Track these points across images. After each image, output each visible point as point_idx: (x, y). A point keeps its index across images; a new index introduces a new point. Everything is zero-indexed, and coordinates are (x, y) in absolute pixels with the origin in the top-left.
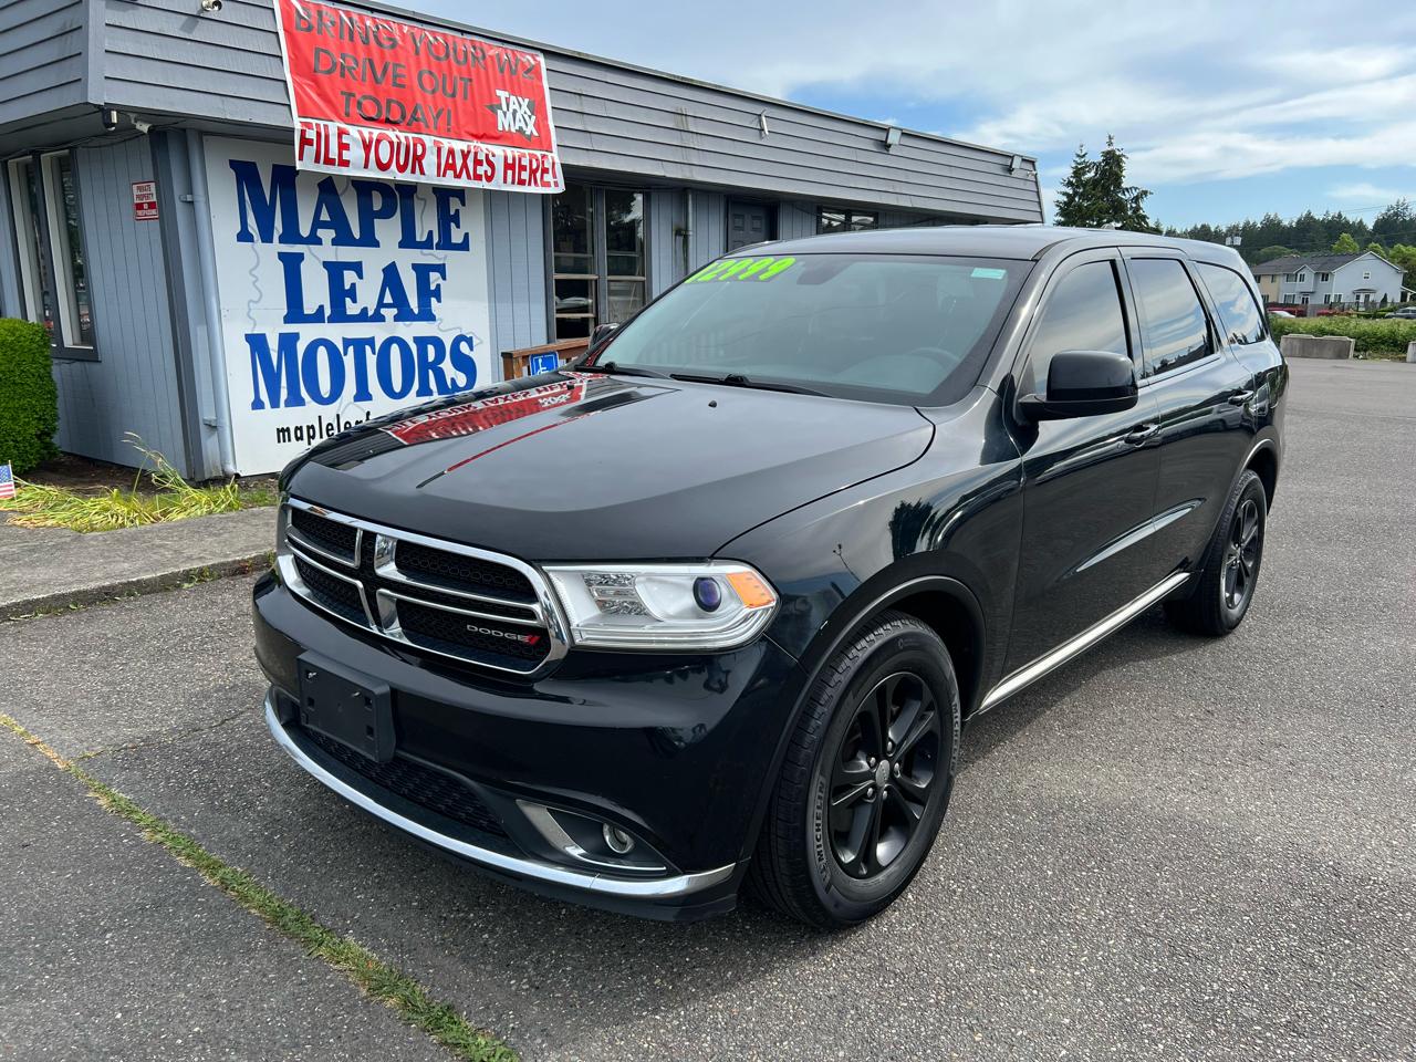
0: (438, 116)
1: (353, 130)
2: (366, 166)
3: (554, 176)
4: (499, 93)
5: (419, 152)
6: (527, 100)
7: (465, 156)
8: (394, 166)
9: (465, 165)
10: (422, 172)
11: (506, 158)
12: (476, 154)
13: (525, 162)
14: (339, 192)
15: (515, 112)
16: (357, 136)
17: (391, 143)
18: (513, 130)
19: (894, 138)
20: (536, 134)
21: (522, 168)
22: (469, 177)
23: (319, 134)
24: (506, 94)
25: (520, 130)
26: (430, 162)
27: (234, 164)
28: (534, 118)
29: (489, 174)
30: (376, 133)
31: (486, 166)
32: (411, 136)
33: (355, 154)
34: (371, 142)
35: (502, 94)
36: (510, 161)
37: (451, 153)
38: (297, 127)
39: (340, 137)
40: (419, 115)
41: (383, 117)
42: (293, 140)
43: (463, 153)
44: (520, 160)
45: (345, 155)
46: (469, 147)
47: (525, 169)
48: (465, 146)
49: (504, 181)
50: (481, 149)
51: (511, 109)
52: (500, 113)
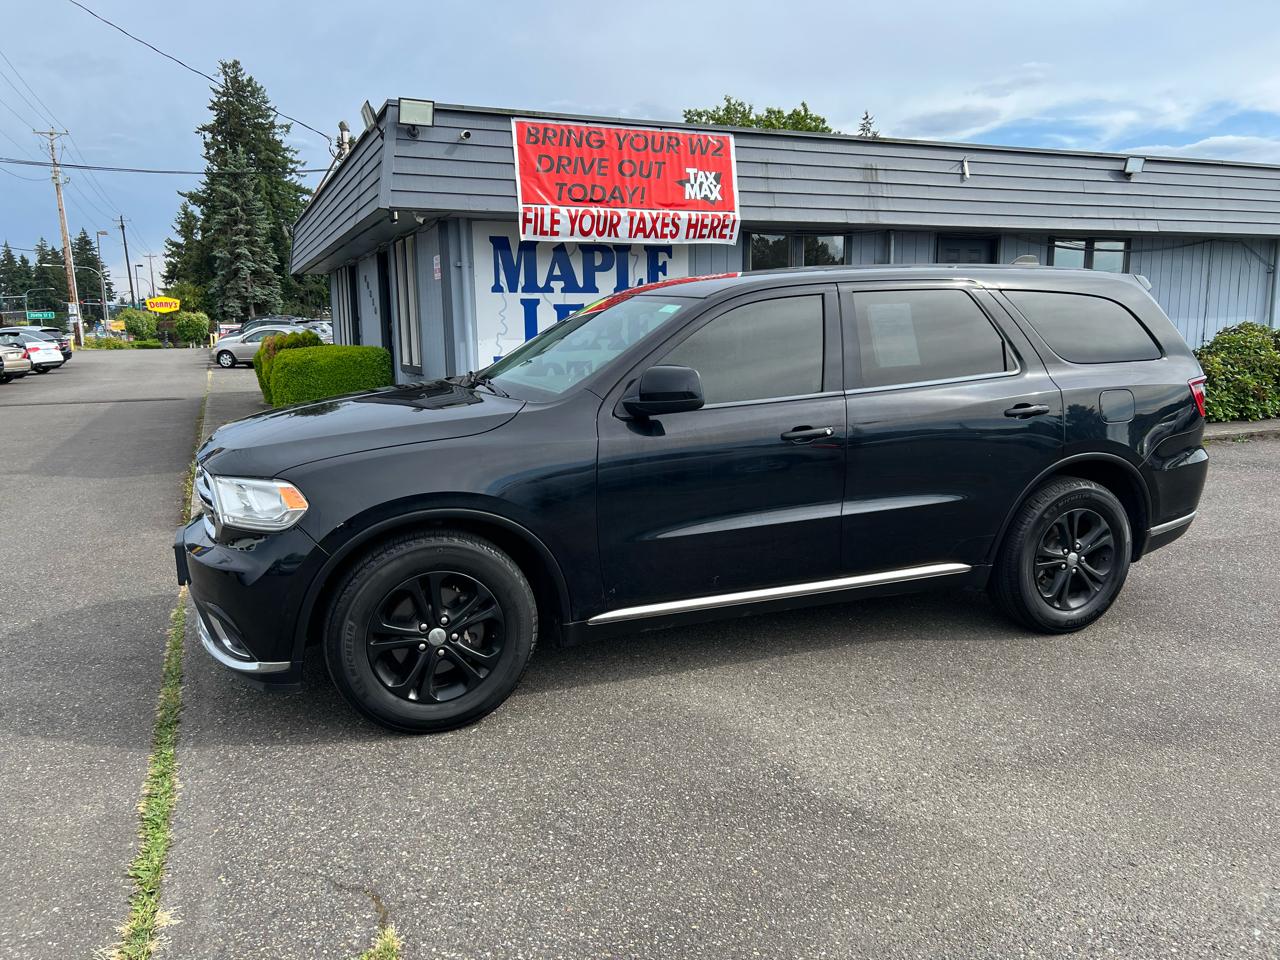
0: (634, 193)
1: (563, 210)
2: (572, 234)
3: (732, 230)
4: (688, 170)
5: (615, 221)
6: (714, 174)
7: (654, 221)
8: (594, 233)
9: (654, 228)
10: (616, 235)
11: (690, 220)
12: (664, 219)
13: (708, 221)
14: (569, 254)
15: (702, 183)
16: (567, 214)
17: (593, 217)
18: (699, 198)
19: (1133, 166)
20: (720, 198)
21: (704, 226)
22: (657, 237)
23: (536, 215)
24: (695, 170)
25: (706, 197)
26: (623, 229)
27: (492, 239)
28: (719, 186)
29: (674, 232)
30: (581, 210)
31: (671, 227)
32: (609, 210)
33: (564, 226)
34: (576, 217)
35: (691, 171)
36: (693, 222)
37: (642, 219)
38: (521, 211)
39: (552, 215)
40: (617, 194)
41: (588, 198)
42: (517, 221)
43: (652, 218)
44: (703, 220)
45: (556, 228)
46: (658, 214)
47: (706, 227)
48: (654, 213)
49: (687, 237)
50: (668, 215)
51: (698, 182)
52: (688, 185)
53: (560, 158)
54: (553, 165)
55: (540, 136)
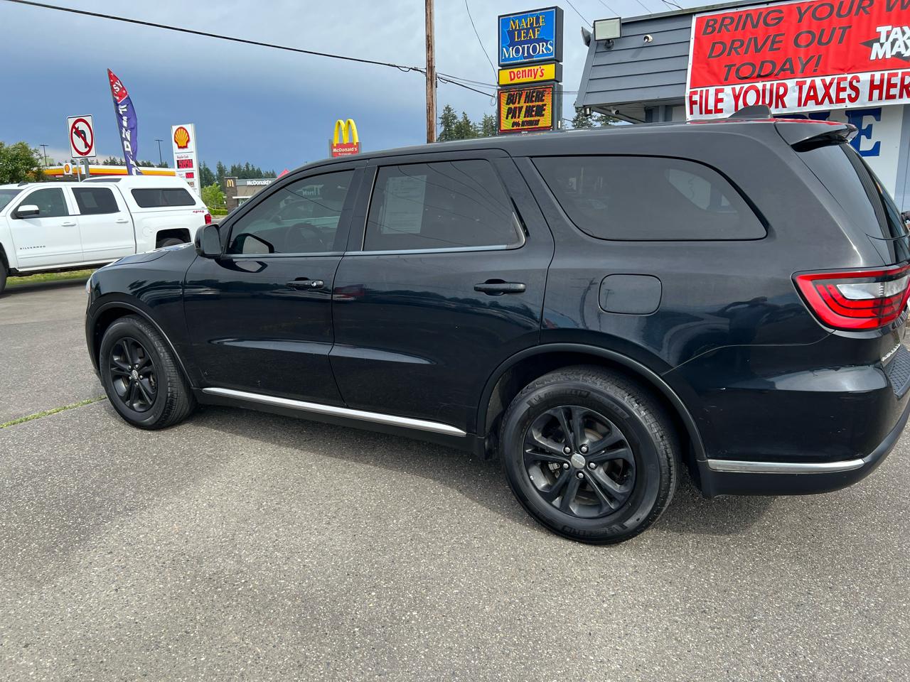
0: (807, 62)
1: (728, 89)
2: (737, 110)
4: (879, 29)
5: (782, 91)
7: (827, 88)
9: (827, 94)
10: (784, 106)
11: (872, 81)
12: (838, 84)
13: (896, 80)
15: (895, 40)
16: (731, 92)
17: (757, 92)
18: (888, 56)
21: (891, 86)
22: (831, 102)
23: (701, 97)
24: (889, 28)
25: (899, 54)
26: (791, 98)
29: (853, 96)
30: (746, 86)
31: (849, 91)
32: (775, 83)
33: (728, 103)
34: (739, 95)
35: (883, 30)
36: (877, 82)
37: (813, 87)
38: (687, 95)
39: (716, 95)
40: (788, 66)
41: (756, 74)
42: (684, 105)
43: (825, 85)
44: (889, 80)
45: (720, 106)
46: (833, 79)
47: (895, 86)
48: (828, 79)
49: (871, 98)
50: (845, 79)
51: (891, 39)
52: (876, 46)
53: (733, 42)
54: (725, 49)
55: (717, 26)
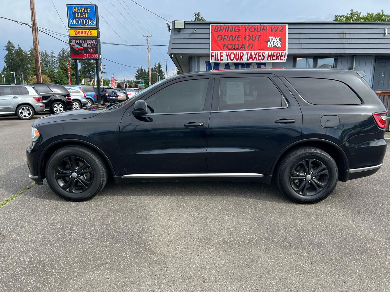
0: (249, 46)
1: (224, 52)
2: (227, 60)
3: (285, 57)
4: (269, 37)
5: (242, 55)
6: (279, 38)
7: (256, 55)
8: (235, 59)
9: (255, 57)
10: (242, 60)
11: (268, 54)
12: (259, 54)
13: (275, 54)
14: (230, 66)
15: (274, 41)
16: (225, 54)
17: (234, 54)
18: (273, 46)
20: (280, 46)
21: (273, 56)
22: (256, 60)
23: (215, 54)
24: (272, 37)
25: (275, 46)
26: (245, 58)
27: (206, 62)
28: (280, 42)
29: (263, 58)
30: (230, 52)
31: (262, 57)
32: (240, 52)
33: (225, 57)
34: (228, 54)
35: (270, 38)
36: (270, 55)
37: (251, 54)
38: (210, 53)
39: (221, 54)
40: (243, 46)
41: (233, 48)
42: (209, 56)
43: (255, 54)
44: (273, 54)
45: (222, 58)
46: (257, 52)
47: (275, 56)
48: (256, 52)
49: (268, 60)
50: (261, 53)
51: (273, 41)
52: (269, 43)
53: (225, 36)
54: (222, 38)
55: (219, 29)
